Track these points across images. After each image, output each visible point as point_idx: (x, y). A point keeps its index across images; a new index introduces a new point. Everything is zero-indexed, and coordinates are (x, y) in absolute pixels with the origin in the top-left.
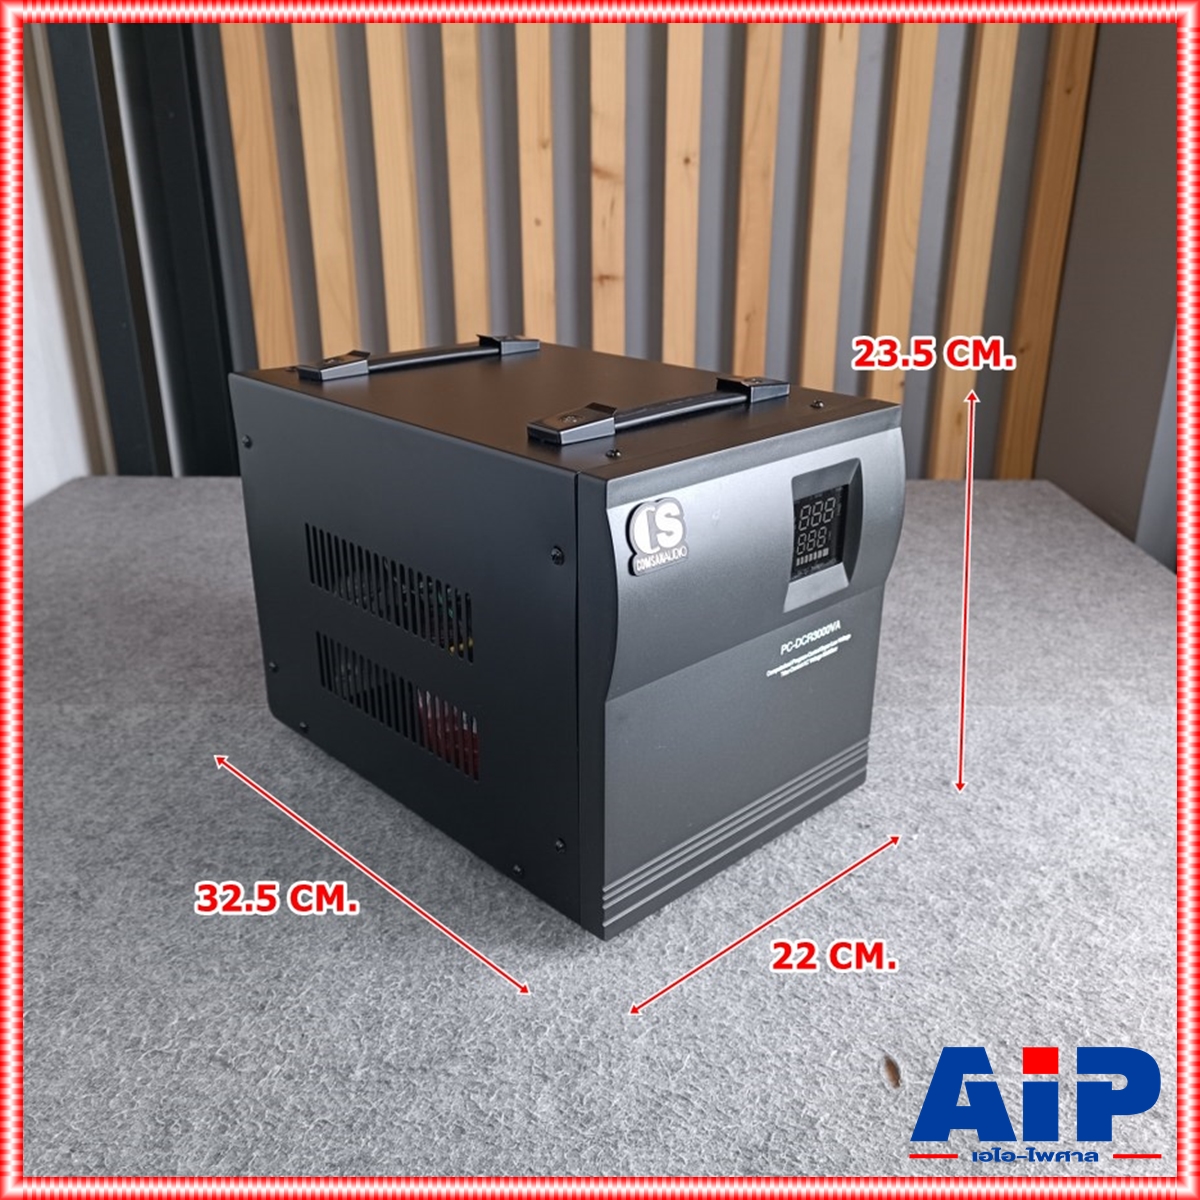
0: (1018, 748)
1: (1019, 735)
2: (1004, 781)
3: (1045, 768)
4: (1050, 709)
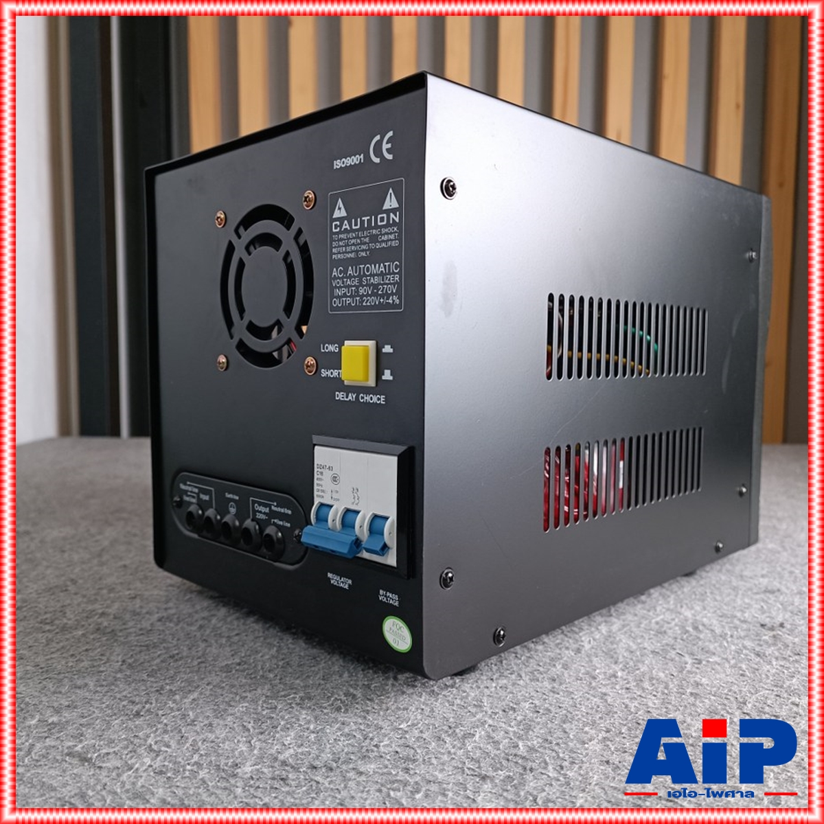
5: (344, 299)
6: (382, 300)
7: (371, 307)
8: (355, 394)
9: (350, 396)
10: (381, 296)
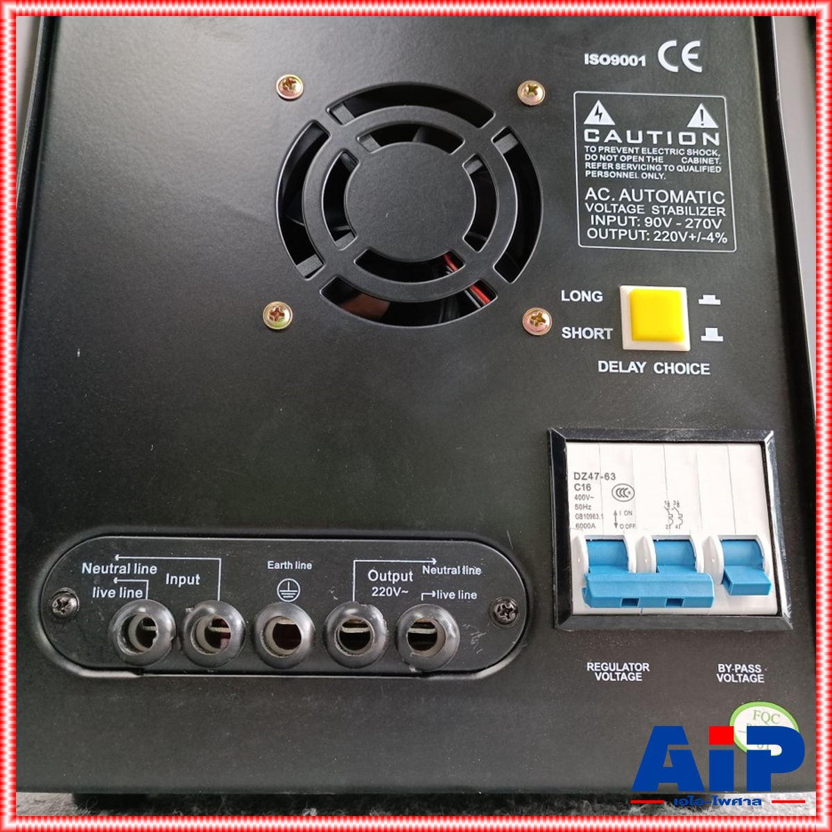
5: (613, 231)
6: (692, 237)
7: (670, 244)
8: (644, 363)
9: (632, 367)
10: (690, 231)
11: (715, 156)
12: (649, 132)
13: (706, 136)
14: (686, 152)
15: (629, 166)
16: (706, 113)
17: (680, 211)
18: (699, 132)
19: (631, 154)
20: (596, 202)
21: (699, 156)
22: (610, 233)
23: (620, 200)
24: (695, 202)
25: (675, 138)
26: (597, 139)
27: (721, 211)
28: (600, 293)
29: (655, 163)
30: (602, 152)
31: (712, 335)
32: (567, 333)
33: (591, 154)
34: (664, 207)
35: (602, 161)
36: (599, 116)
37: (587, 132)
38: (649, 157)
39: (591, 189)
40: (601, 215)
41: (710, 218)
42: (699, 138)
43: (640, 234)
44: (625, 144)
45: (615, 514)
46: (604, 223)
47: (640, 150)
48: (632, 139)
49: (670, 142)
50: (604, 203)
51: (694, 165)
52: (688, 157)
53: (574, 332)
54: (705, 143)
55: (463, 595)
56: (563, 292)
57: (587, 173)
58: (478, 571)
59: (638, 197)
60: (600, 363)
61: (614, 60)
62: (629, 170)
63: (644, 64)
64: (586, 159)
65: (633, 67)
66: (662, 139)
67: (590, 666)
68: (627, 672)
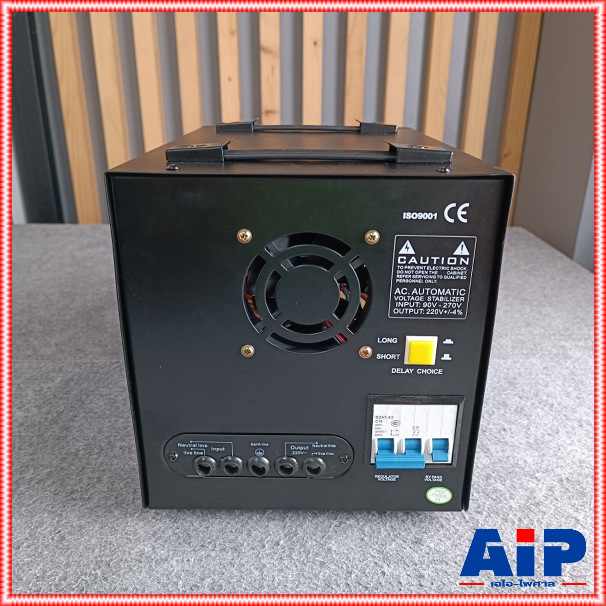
0: (515, 387)
1: (515, 379)
2: (508, 411)
3: (533, 401)
4: (534, 361)
5: (407, 309)
6: (446, 312)
7: (434, 315)
8: (413, 369)
9: (407, 371)
10: (445, 309)
11: (465, 271)
12: (432, 258)
13: (462, 259)
14: (450, 268)
15: (420, 276)
16: (464, 246)
17: (442, 299)
18: (458, 257)
19: (421, 270)
20: (400, 295)
21: (456, 271)
22: (405, 311)
23: (412, 294)
24: (450, 294)
25: (446, 261)
26: (405, 262)
27: (462, 299)
28: (396, 339)
29: (433, 275)
30: (407, 269)
31: (447, 357)
32: (379, 356)
33: (400, 270)
34: (434, 297)
35: (406, 274)
36: (408, 249)
37: (400, 258)
38: (430, 271)
39: (398, 289)
40: (401, 302)
41: (456, 302)
42: (458, 261)
43: (420, 311)
44: (419, 264)
45: (391, 431)
46: (402, 306)
47: (426, 268)
48: (423, 261)
49: (442, 263)
50: (403, 296)
51: (453, 275)
52: (450, 271)
53: (382, 356)
54: (461, 263)
55: (328, 454)
56: (379, 339)
57: (397, 280)
58: (335, 446)
59: (421, 292)
60: (393, 369)
61: (419, 216)
62: (419, 278)
63: (436, 218)
64: (398, 273)
65: (430, 220)
66: (439, 261)
67: (376, 476)
68: (390, 478)
